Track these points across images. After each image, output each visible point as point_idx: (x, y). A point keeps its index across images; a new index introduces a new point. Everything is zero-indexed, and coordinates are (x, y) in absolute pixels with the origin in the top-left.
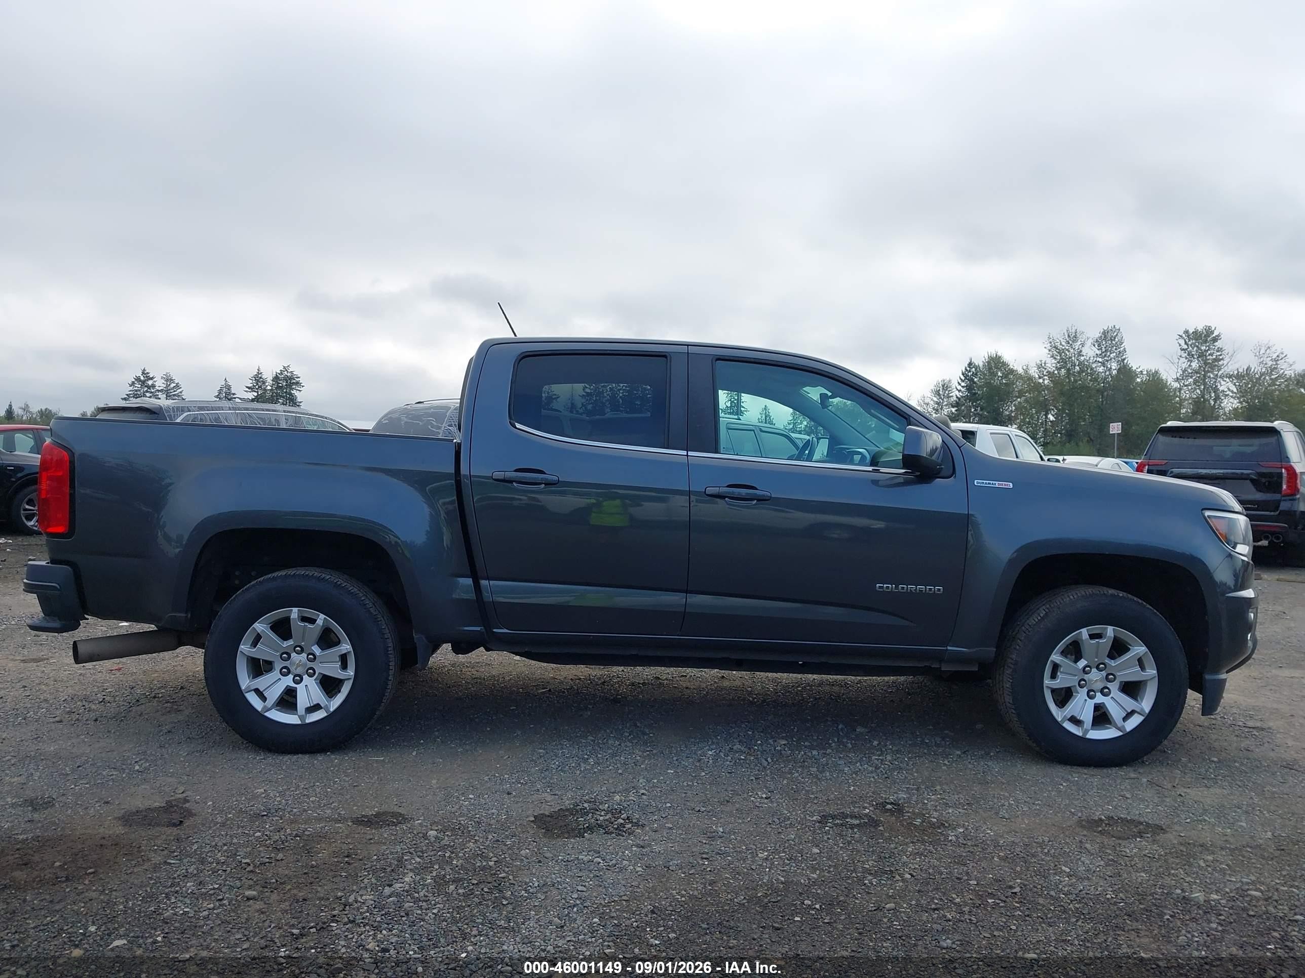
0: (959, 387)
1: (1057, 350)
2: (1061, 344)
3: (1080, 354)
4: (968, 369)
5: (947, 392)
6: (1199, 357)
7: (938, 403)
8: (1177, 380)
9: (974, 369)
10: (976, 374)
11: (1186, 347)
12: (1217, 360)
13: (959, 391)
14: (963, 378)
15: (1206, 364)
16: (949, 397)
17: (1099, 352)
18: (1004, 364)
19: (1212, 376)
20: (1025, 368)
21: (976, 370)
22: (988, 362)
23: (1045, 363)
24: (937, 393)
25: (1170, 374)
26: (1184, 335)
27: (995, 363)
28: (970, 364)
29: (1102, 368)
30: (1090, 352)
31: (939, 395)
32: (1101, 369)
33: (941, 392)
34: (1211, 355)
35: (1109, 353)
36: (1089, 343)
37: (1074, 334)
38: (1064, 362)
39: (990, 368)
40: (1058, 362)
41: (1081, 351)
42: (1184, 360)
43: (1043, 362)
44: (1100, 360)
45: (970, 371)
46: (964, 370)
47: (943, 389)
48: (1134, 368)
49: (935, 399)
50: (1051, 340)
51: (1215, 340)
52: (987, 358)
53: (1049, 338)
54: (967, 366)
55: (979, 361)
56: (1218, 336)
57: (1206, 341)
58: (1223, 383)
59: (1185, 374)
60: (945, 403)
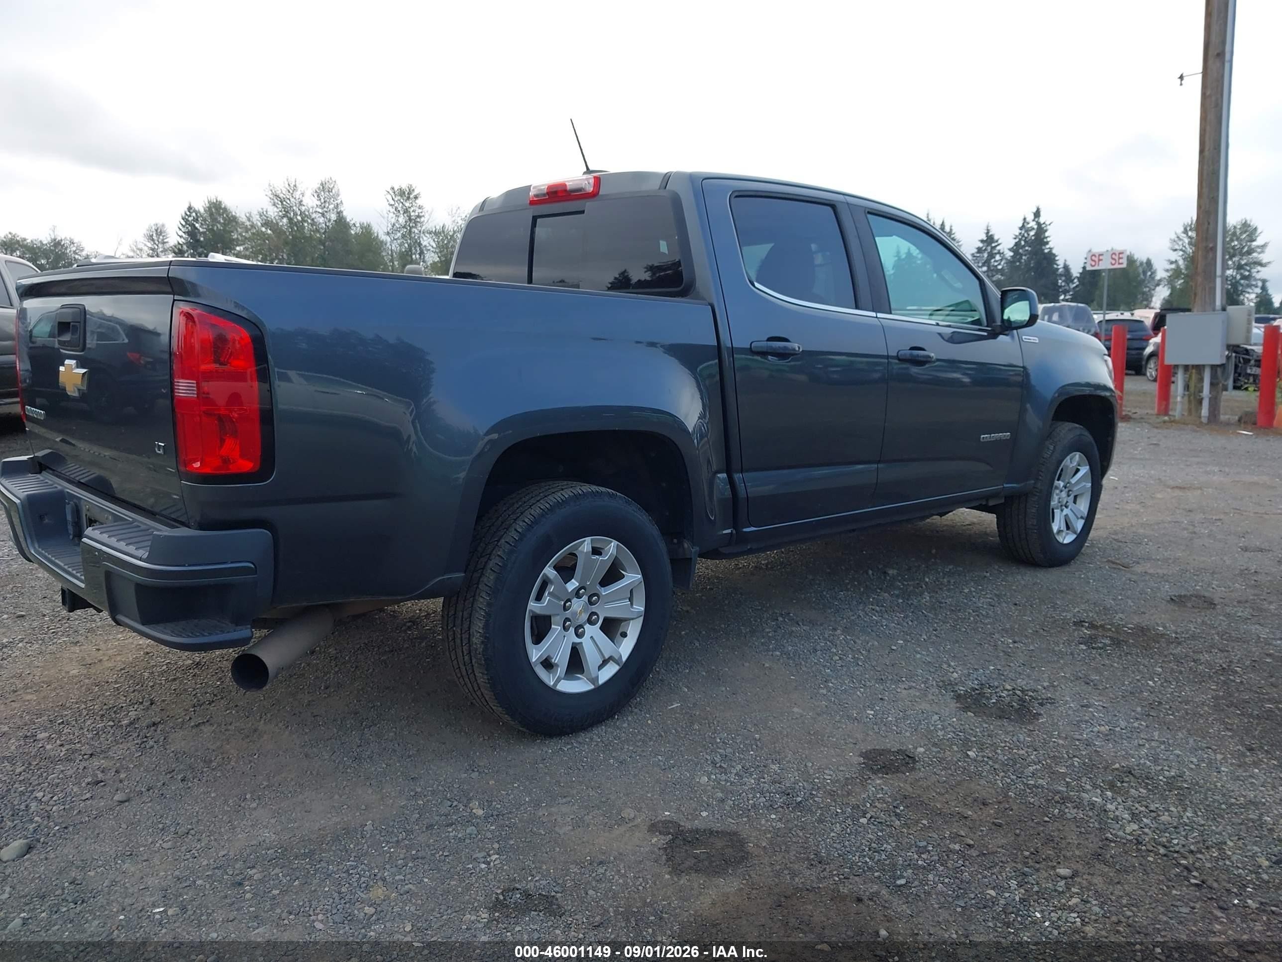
0: (181, 233)
1: (278, 199)
2: (282, 192)
3: (301, 203)
4: (188, 213)
5: (161, 237)
6: (404, 213)
7: (153, 249)
8: (388, 233)
9: (194, 214)
10: (197, 220)
11: (392, 202)
12: (419, 216)
13: (181, 237)
14: (184, 223)
15: (410, 220)
16: (164, 243)
17: (319, 203)
18: (225, 210)
19: (416, 231)
20: (248, 215)
21: (196, 214)
22: (210, 208)
23: (266, 211)
24: (151, 238)
25: (380, 229)
26: (391, 192)
27: (216, 209)
28: (190, 208)
29: (323, 218)
30: (310, 202)
31: (153, 240)
32: (321, 220)
33: (155, 237)
34: (414, 211)
35: (327, 205)
36: (308, 194)
37: (294, 184)
38: (286, 212)
39: (211, 214)
40: (281, 211)
41: (301, 201)
42: (391, 215)
43: (265, 210)
44: (320, 211)
45: (190, 216)
46: (184, 215)
47: (157, 234)
48: (348, 220)
49: (149, 245)
50: (271, 188)
51: (416, 198)
52: (207, 203)
53: (270, 185)
54: (186, 210)
55: (200, 206)
56: (419, 194)
57: (408, 198)
58: (425, 238)
59: (394, 229)
60: (161, 250)
